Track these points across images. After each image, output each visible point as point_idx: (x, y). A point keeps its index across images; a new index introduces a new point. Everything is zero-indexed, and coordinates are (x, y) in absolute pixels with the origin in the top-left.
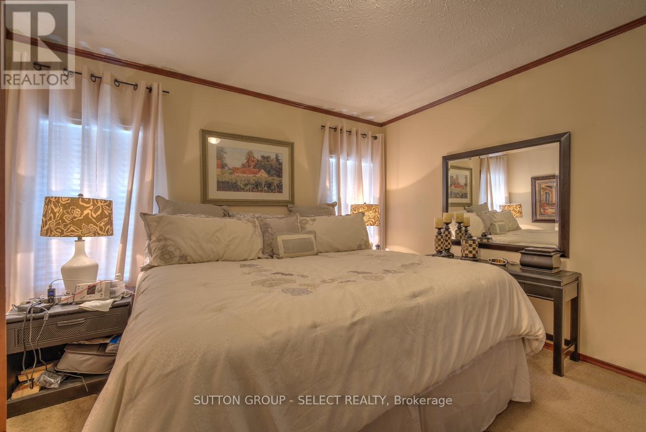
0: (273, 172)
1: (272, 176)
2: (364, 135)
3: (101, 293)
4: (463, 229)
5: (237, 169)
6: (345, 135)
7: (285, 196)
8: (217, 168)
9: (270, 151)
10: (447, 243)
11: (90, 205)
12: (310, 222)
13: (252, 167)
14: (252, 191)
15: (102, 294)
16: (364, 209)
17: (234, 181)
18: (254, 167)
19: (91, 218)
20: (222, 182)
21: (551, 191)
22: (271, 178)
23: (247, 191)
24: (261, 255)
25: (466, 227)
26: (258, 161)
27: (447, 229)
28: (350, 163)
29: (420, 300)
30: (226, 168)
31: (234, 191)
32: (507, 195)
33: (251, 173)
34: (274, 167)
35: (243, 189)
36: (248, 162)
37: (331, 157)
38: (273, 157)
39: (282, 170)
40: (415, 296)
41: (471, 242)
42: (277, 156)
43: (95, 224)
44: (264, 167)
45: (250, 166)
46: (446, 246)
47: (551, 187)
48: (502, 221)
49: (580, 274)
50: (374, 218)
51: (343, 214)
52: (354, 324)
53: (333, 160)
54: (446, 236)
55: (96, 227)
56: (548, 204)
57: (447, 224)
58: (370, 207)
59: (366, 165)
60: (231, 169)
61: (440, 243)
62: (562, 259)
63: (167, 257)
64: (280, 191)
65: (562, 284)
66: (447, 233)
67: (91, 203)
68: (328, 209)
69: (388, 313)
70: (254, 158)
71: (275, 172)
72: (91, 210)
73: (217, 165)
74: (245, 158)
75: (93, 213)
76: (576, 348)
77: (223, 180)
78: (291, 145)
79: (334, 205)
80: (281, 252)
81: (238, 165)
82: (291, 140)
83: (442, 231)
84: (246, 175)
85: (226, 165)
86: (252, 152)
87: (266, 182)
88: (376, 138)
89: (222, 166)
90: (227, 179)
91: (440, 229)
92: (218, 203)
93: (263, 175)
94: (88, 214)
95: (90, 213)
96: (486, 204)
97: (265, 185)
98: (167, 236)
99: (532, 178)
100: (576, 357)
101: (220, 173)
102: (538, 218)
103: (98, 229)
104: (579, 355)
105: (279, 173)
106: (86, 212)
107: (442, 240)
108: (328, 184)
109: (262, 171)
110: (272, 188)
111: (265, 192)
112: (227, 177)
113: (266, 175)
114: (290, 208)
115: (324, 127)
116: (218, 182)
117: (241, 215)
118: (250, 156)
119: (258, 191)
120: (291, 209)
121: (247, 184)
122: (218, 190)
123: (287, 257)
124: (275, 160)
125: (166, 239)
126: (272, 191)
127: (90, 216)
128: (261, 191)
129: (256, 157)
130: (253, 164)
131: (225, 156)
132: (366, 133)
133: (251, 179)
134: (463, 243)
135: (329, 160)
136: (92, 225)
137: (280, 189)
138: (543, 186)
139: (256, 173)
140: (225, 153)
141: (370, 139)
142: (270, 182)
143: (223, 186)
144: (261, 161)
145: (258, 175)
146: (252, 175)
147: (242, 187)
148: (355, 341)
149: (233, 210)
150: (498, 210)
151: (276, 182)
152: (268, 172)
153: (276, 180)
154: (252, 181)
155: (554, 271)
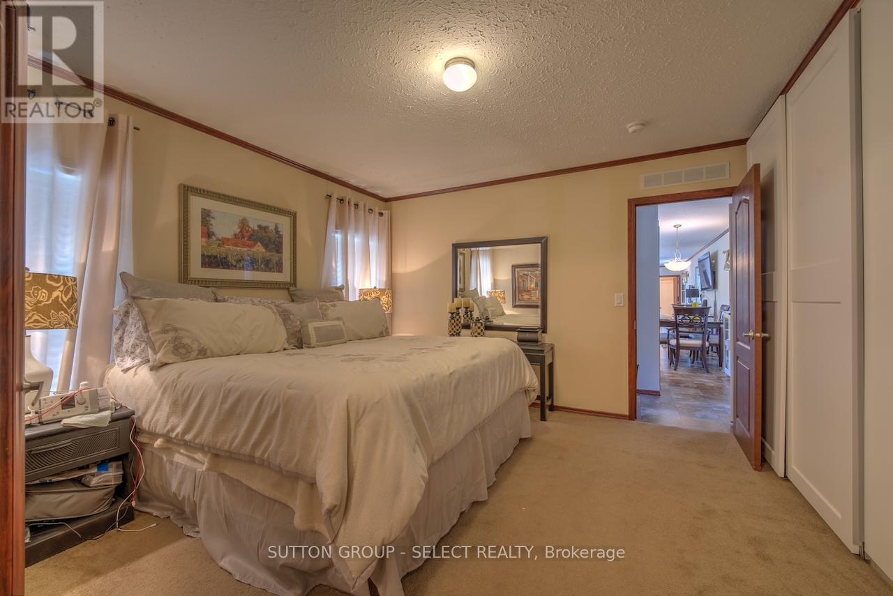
0: (271, 246)
1: (270, 251)
2: (371, 210)
3: (85, 405)
4: (469, 313)
5: (228, 240)
6: (353, 208)
7: (285, 276)
8: (202, 237)
9: (269, 220)
10: (457, 327)
11: (59, 284)
12: (331, 308)
13: (246, 239)
15: (87, 407)
16: (377, 293)
17: (224, 256)
18: (249, 239)
19: (61, 302)
20: (208, 256)
21: (527, 279)
22: (268, 254)
23: (240, 269)
24: (286, 346)
25: (471, 312)
26: (253, 231)
27: (458, 314)
28: (357, 240)
29: (477, 361)
30: (214, 237)
31: (224, 268)
32: (492, 281)
33: (244, 245)
34: (273, 241)
35: (235, 266)
36: (241, 232)
37: (336, 232)
38: (272, 227)
39: (282, 244)
40: (474, 358)
41: (479, 325)
42: (276, 228)
43: (66, 312)
44: (261, 239)
45: (243, 237)
46: (458, 330)
47: (527, 275)
48: (492, 307)
49: (553, 345)
50: (387, 304)
51: (351, 299)
52: (451, 374)
53: (338, 236)
54: (458, 320)
55: (66, 315)
56: (525, 291)
57: (458, 309)
58: (382, 291)
59: (373, 244)
60: (220, 240)
61: (453, 327)
62: (543, 335)
63: (183, 351)
64: (280, 270)
65: (545, 352)
66: (458, 317)
67: (62, 282)
68: (337, 294)
69: (464, 367)
70: (249, 227)
71: (274, 246)
72: (61, 292)
73: (202, 233)
74: (237, 227)
75: (63, 296)
76: (552, 402)
77: (210, 254)
78: (293, 216)
79: (341, 288)
80: (313, 340)
81: (229, 234)
82: (293, 209)
83: (454, 315)
84: (238, 249)
85: (213, 234)
86: (246, 220)
87: (264, 258)
88: (381, 214)
89: (208, 234)
90: (214, 253)
91: (452, 313)
92: (205, 283)
93: (259, 249)
94: (58, 297)
95: (60, 296)
96: (476, 289)
97: (262, 262)
98: (178, 326)
99: (512, 266)
100: (552, 408)
101: (205, 244)
102: (517, 303)
103: (69, 317)
104: (554, 406)
105: (279, 248)
106: (56, 294)
107: (455, 324)
108: (334, 264)
109: (259, 244)
110: (271, 266)
111: (262, 270)
112: (215, 250)
113: (264, 250)
114: (292, 291)
115: (330, 196)
116: (203, 256)
117: (236, 300)
118: (244, 223)
119: (254, 269)
120: (294, 292)
121: (240, 260)
122: (202, 267)
123: (318, 346)
124: (274, 231)
125: (176, 330)
126: (271, 270)
127: (60, 300)
128: (258, 270)
129: (252, 226)
130: (247, 235)
131: (213, 222)
132: (373, 208)
133: (245, 253)
134: (473, 325)
135: (334, 237)
136: (63, 312)
137: (279, 267)
138: (521, 274)
139: (251, 246)
140: (213, 218)
141: (377, 216)
142: (268, 258)
143: (210, 261)
144: (257, 232)
145: (254, 249)
146: (246, 249)
147: (234, 263)
148: (453, 385)
149: (222, 293)
150: (487, 296)
151: (275, 259)
152: (266, 246)
153: (274, 257)
154: (246, 257)
155: (539, 344)
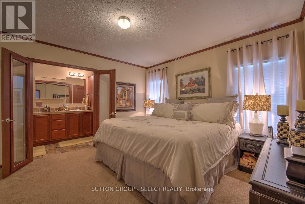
1: (200, 85)
5: (187, 85)
7: (206, 94)
9: (199, 75)
14: (192, 93)
17: (186, 90)
18: (193, 84)
22: (199, 87)
23: (190, 93)
31: (186, 94)
34: (201, 82)
35: (189, 93)
38: (200, 77)
39: (204, 82)
42: (202, 76)
44: (197, 82)
60: (185, 86)
70: (193, 80)
73: (181, 85)
74: (189, 81)
78: (209, 69)
79: (236, 96)
81: (187, 84)
82: (209, 67)
84: (189, 87)
85: (183, 85)
87: (198, 89)
90: (183, 90)
93: (196, 86)
101: (181, 88)
105: (203, 84)
109: (196, 84)
110: (200, 91)
111: (197, 93)
113: (197, 86)
116: (181, 91)
118: (191, 79)
119: (194, 93)
121: (190, 91)
122: (181, 94)
124: (201, 78)
128: (195, 93)
130: (192, 82)
131: (183, 82)
133: (192, 88)
137: (204, 91)
139: (193, 86)
140: (183, 80)
144: (195, 80)
146: (192, 87)
151: (202, 88)
152: (198, 84)
154: (192, 89)
